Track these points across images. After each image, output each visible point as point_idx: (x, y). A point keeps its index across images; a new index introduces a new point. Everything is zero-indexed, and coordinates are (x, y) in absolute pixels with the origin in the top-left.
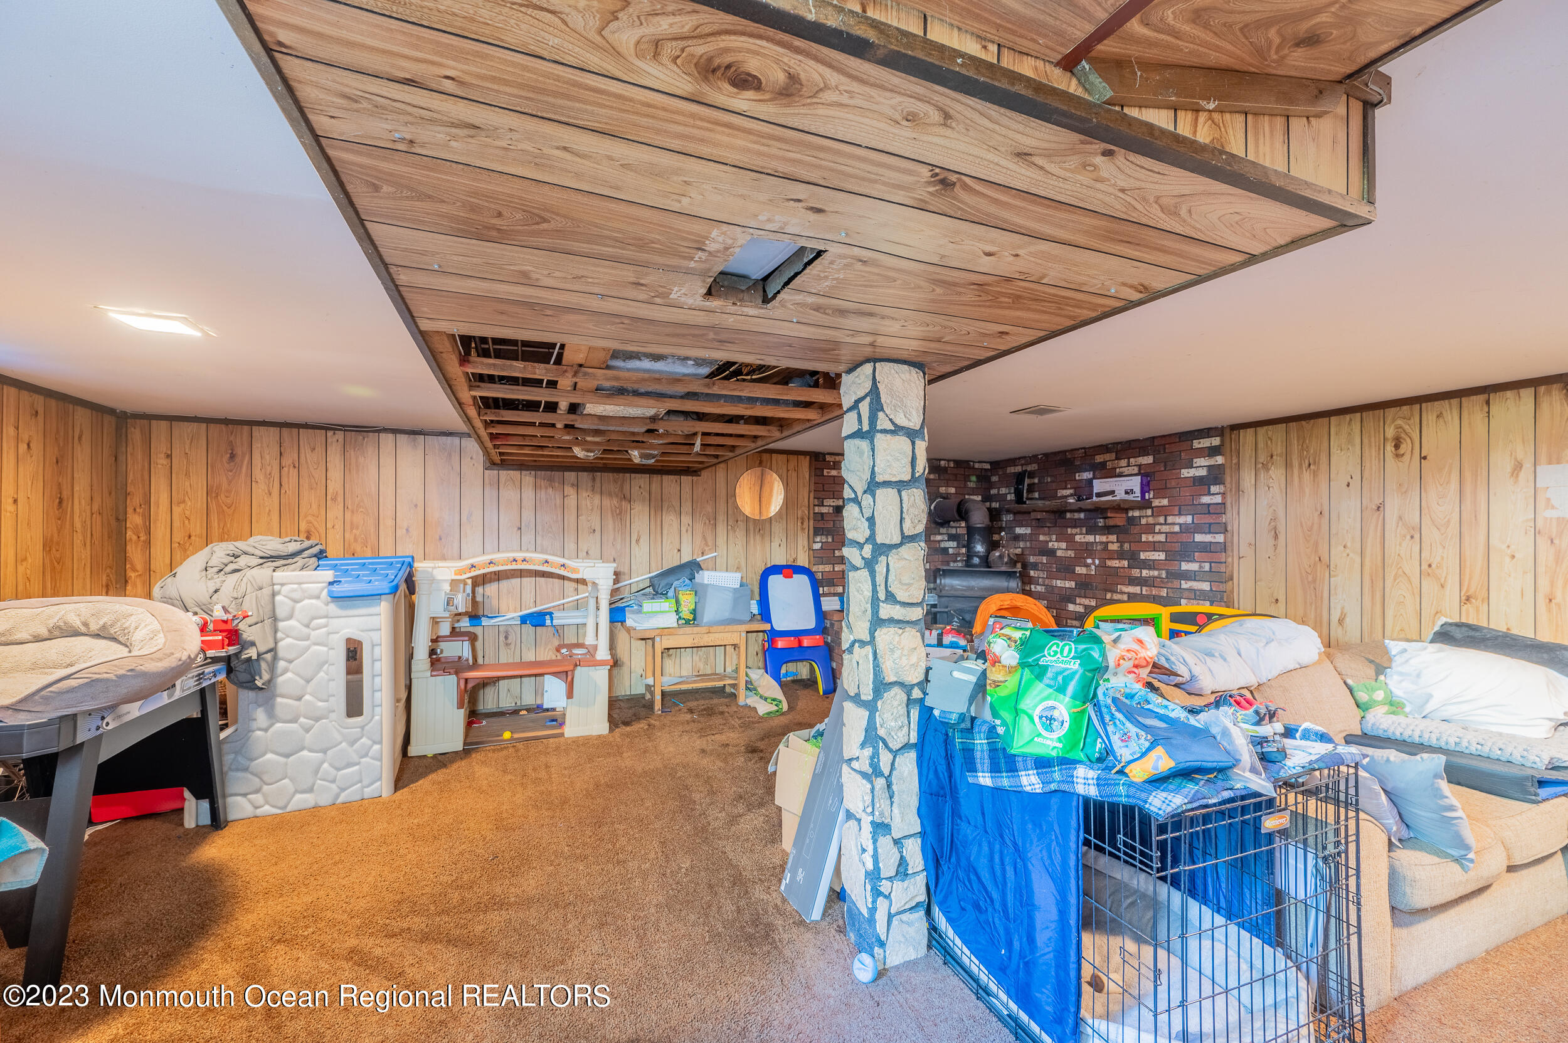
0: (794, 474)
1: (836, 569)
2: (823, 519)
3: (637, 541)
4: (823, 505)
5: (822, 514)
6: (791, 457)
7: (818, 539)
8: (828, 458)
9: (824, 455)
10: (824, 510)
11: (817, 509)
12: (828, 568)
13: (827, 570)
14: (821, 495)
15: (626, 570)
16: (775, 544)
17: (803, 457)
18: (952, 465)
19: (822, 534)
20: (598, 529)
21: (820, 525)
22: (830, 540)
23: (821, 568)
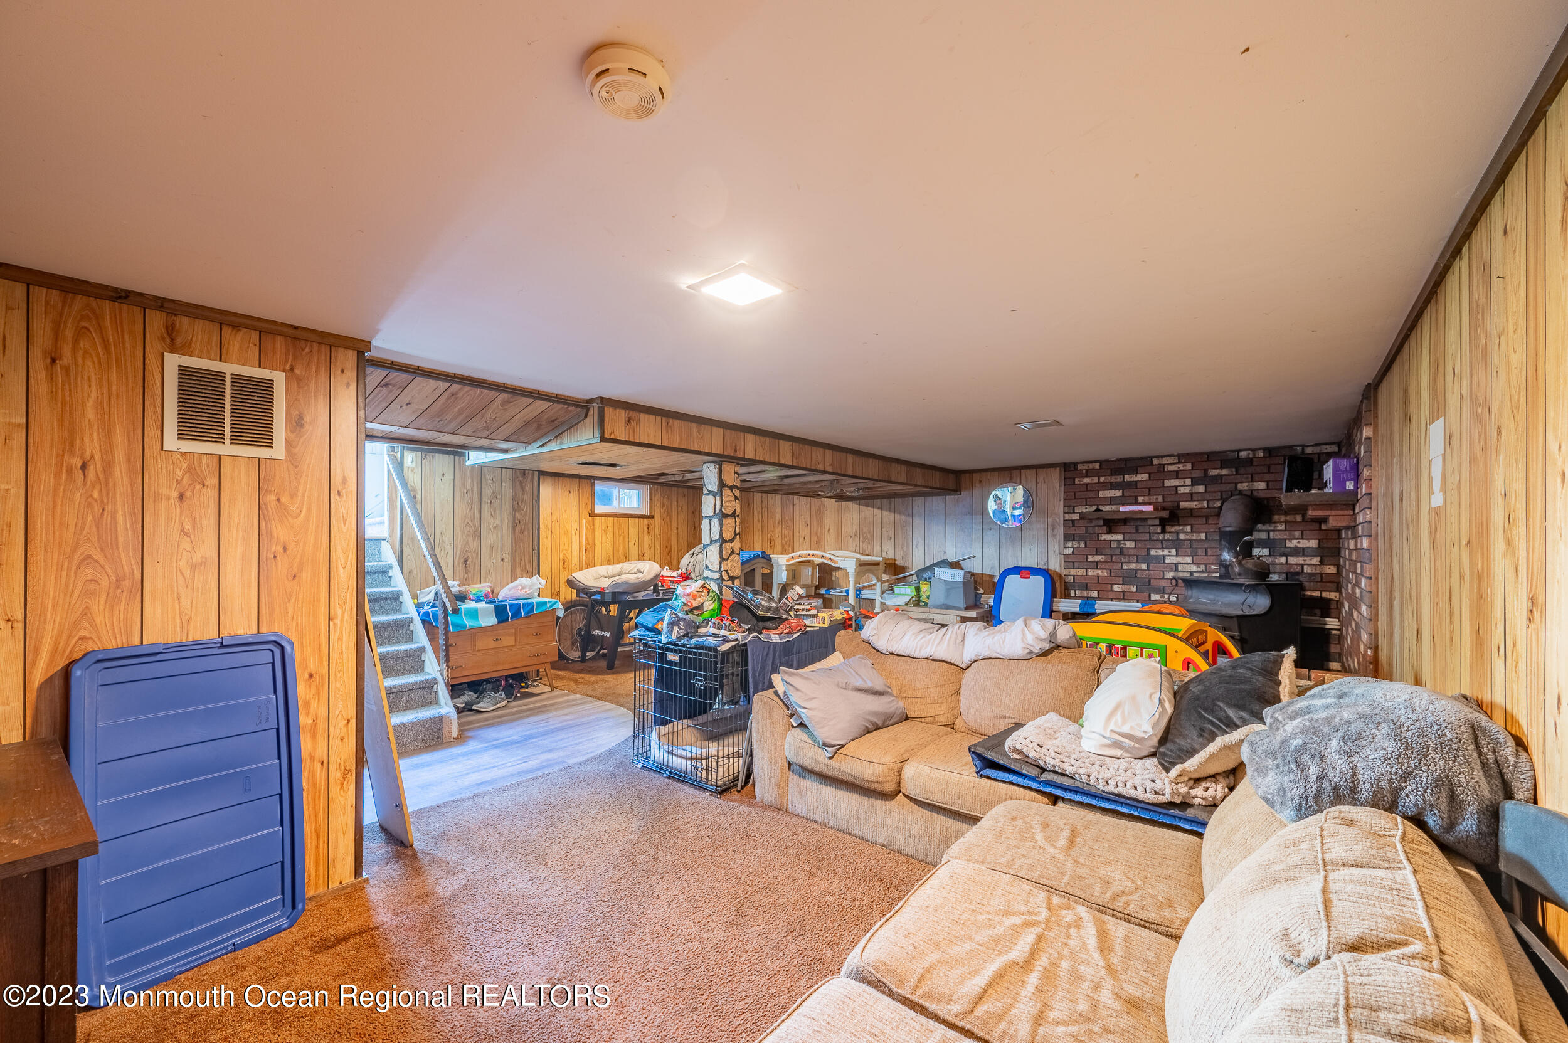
0: (1044, 486)
1: (1090, 574)
2: (1073, 526)
3: (917, 545)
4: (1074, 512)
5: (1073, 521)
6: (1040, 470)
7: (1069, 544)
8: (1080, 467)
9: (1075, 464)
10: (1076, 517)
11: (1067, 517)
12: (1080, 572)
13: (1079, 574)
14: (1073, 503)
15: (910, 566)
16: (1026, 549)
17: (1052, 469)
18: (1260, 454)
19: (1074, 540)
20: (893, 537)
21: (1072, 531)
22: (1082, 545)
23: (1072, 572)
